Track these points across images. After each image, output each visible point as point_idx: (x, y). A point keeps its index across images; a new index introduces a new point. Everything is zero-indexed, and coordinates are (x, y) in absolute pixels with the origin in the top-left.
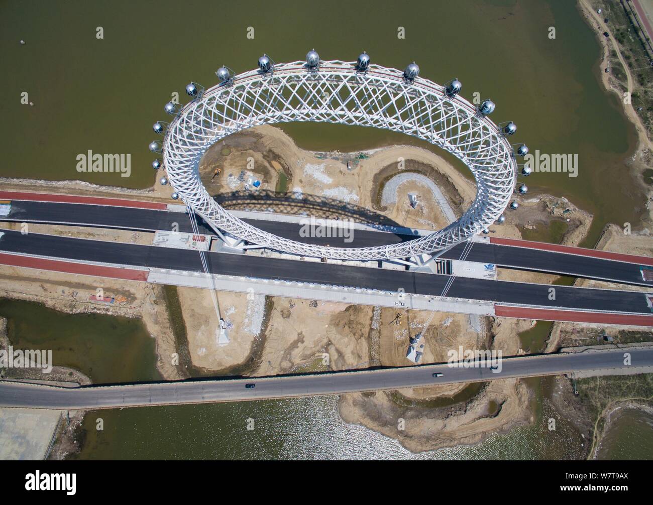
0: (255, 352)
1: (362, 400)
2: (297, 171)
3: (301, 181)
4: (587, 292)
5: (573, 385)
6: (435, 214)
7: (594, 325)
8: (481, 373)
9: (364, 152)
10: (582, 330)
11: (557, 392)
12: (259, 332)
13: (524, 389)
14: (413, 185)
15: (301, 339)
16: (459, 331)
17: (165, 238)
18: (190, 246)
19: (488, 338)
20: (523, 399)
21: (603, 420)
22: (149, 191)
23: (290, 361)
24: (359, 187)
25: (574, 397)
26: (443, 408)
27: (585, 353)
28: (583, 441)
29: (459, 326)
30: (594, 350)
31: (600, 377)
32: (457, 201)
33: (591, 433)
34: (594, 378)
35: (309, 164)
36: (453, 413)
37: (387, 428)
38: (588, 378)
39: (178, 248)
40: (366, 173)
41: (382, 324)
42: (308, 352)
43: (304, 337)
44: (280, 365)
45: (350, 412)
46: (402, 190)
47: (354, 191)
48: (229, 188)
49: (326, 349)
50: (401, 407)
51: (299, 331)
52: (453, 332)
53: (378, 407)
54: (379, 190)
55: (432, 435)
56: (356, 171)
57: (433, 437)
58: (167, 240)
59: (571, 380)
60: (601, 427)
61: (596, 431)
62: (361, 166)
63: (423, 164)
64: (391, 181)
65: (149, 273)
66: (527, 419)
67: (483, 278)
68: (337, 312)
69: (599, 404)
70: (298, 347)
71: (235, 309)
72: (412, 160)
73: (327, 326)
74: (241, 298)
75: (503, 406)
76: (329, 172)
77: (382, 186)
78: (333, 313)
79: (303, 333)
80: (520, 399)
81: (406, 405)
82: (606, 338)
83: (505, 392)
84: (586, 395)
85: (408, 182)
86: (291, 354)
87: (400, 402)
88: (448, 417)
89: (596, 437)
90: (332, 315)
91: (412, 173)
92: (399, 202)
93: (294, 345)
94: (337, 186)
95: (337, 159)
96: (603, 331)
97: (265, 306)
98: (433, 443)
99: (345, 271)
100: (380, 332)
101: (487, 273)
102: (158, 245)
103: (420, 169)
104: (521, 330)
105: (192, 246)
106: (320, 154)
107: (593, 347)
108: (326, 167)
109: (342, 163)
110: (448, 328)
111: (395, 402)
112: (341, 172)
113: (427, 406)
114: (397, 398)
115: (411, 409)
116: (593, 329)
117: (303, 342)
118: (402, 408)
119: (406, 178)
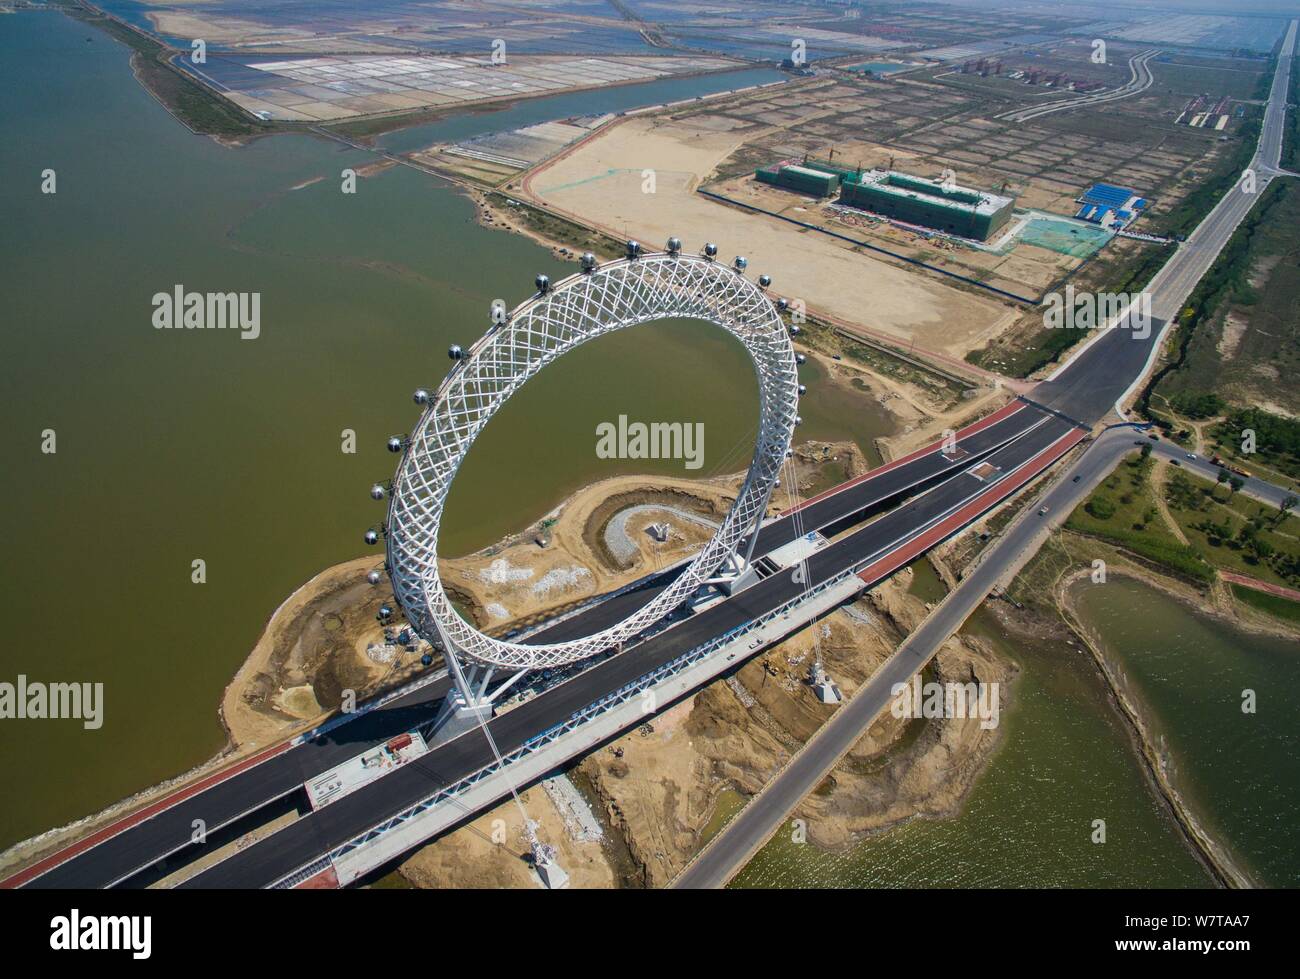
0: (620, 866)
1: (826, 804)
2: (472, 587)
3: (489, 595)
4: (923, 501)
5: (1008, 601)
6: (696, 533)
7: (962, 534)
8: (918, 654)
9: (546, 518)
10: (957, 545)
11: (1004, 620)
12: (601, 831)
13: (974, 641)
14: (640, 519)
15: (672, 789)
16: (848, 633)
17: (333, 783)
18: (389, 764)
19: (885, 622)
20: (985, 650)
21: (1066, 613)
22: (224, 756)
23: (684, 830)
24: (576, 558)
25: (1021, 612)
26: (924, 733)
27: (983, 560)
28: (1076, 648)
29: (841, 628)
30: (987, 553)
31: (1019, 574)
32: (706, 509)
33: (1072, 633)
34: (1016, 579)
35: (482, 570)
36: (939, 727)
37: (893, 810)
38: (1012, 583)
39: (371, 781)
40: (571, 538)
41: (755, 693)
42: (699, 796)
43: (673, 783)
44: (676, 847)
45: (830, 829)
46: (633, 530)
47: (573, 566)
48: (382, 663)
49: (717, 774)
50: (878, 773)
51: (661, 779)
52: (843, 639)
53: (853, 795)
54: (603, 550)
55: (947, 773)
56: (555, 542)
57: (951, 773)
58: (339, 784)
59: (1001, 596)
60: (1071, 620)
61: (1073, 627)
62: (557, 534)
63: (630, 493)
64: (608, 532)
65: (333, 869)
66: (1011, 668)
67: (816, 552)
68: (687, 717)
69: (1046, 600)
70: (678, 803)
71: (536, 821)
72: (613, 496)
73: (691, 743)
74: (531, 798)
75: (976, 675)
76: (516, 563)
77: (602, 544)
78: (684, 722)
79: (668, 778)
80: (982, 654)
81: (882, 767)
82: (984, 537)
83: (961, 659)
84: (1029, 601)
85: (632, 518)
86: (677, 820)
87: (873, 769)
88: (939, 736)
89: (1080, 633)
90: (684, 725)
91: (625, 511)
92: (641, 545)
93: (670, 803)
94: (545, 572)
95: (516, 544)
96: (974, 533)
97: (576, 788)
98: (959, 779)
99: (656, 646)
100: (762, 705)
101: (815, 544)
102: (327, 801)
103: (632, 502)
104: (906, 587)
105: (393, 763)
106: (487, 551)
107: (983, 551)
108: (510, 560)
109: (528, 544)
110: (834, 637)
111: (867, 774)
112: (535, 555)
113: (905, 747)
114: (864, 767)
115: (893, 765)
116: (964, 537)
117: (678, 790)
118: (881, 774)
119: (624, 517)
